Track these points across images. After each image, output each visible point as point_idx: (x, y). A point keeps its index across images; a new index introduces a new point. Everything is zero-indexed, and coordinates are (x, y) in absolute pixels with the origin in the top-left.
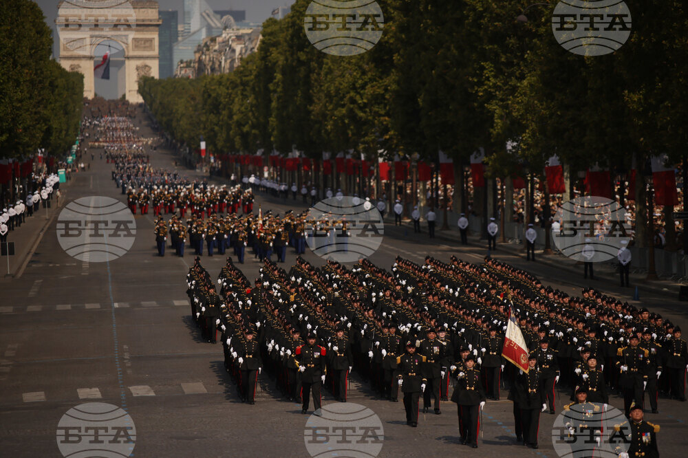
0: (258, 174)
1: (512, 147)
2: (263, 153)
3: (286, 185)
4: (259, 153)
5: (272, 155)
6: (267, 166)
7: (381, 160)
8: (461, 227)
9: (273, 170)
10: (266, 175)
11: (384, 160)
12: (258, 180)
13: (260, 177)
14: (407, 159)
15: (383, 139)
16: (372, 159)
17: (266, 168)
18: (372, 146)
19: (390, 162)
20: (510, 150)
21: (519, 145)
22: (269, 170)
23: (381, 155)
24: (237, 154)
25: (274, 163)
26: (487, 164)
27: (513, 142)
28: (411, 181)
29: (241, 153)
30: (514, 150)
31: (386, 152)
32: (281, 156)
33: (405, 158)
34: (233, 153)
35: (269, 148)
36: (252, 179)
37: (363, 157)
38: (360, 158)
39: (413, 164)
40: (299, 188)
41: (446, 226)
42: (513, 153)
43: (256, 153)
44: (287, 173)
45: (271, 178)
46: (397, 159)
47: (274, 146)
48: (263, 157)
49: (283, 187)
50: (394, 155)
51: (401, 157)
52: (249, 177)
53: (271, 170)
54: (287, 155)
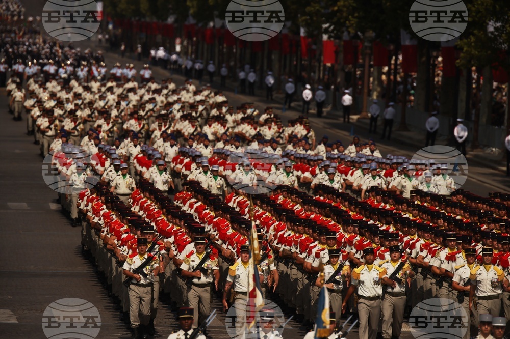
0: (168, 45)
1: (495, 28)
2: (176, 21)
3: (202, 63)
4: (171, 20)
5: (186, 23)
6: (180, 37)
7: (325, 37)
8: (429, 129)
9: (188, 43)
10: (178, 48)
11: (329, 37)
12: (167, 55)
13: (170, 50)
14: (358, 37)
15: (330, 10)
16: (314, 35)
17: (178, 41)
18: (315, 19)
19: (337, 41)
20: (492, 33)
21: (503, 27)
22: (181, 43)
23: (326, 31)
24: (143, 20)
25: (188, 34)
26: (462, 49)
27: (496, 21)
28: (363, 66)
29: (148, 19)
30: (496, 33)
31: (332, 27)
32: (200, 25)
33: (356, 36)
34: (137, 18)
35: (182, 15)
36: (161, 53)
37: (302, 32)
38: (299, 33)
39: (366, 44)
40: (219, 68)
41: (404, 126)
42: (495, 36)
43: (166, 19)
44: (205, 47)
45: (184, 52)
46: (345, 36)
47: (191, 11)
48: (176, 25)
49: (198, 66)
50: (343, 32)
51: (352, 35)
52: (157, 49)
53: (185, 43)
54: (207, 24)
